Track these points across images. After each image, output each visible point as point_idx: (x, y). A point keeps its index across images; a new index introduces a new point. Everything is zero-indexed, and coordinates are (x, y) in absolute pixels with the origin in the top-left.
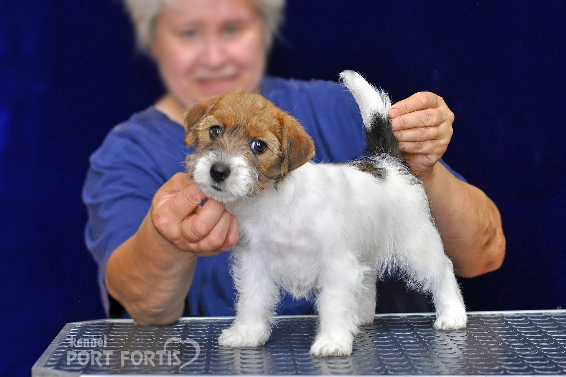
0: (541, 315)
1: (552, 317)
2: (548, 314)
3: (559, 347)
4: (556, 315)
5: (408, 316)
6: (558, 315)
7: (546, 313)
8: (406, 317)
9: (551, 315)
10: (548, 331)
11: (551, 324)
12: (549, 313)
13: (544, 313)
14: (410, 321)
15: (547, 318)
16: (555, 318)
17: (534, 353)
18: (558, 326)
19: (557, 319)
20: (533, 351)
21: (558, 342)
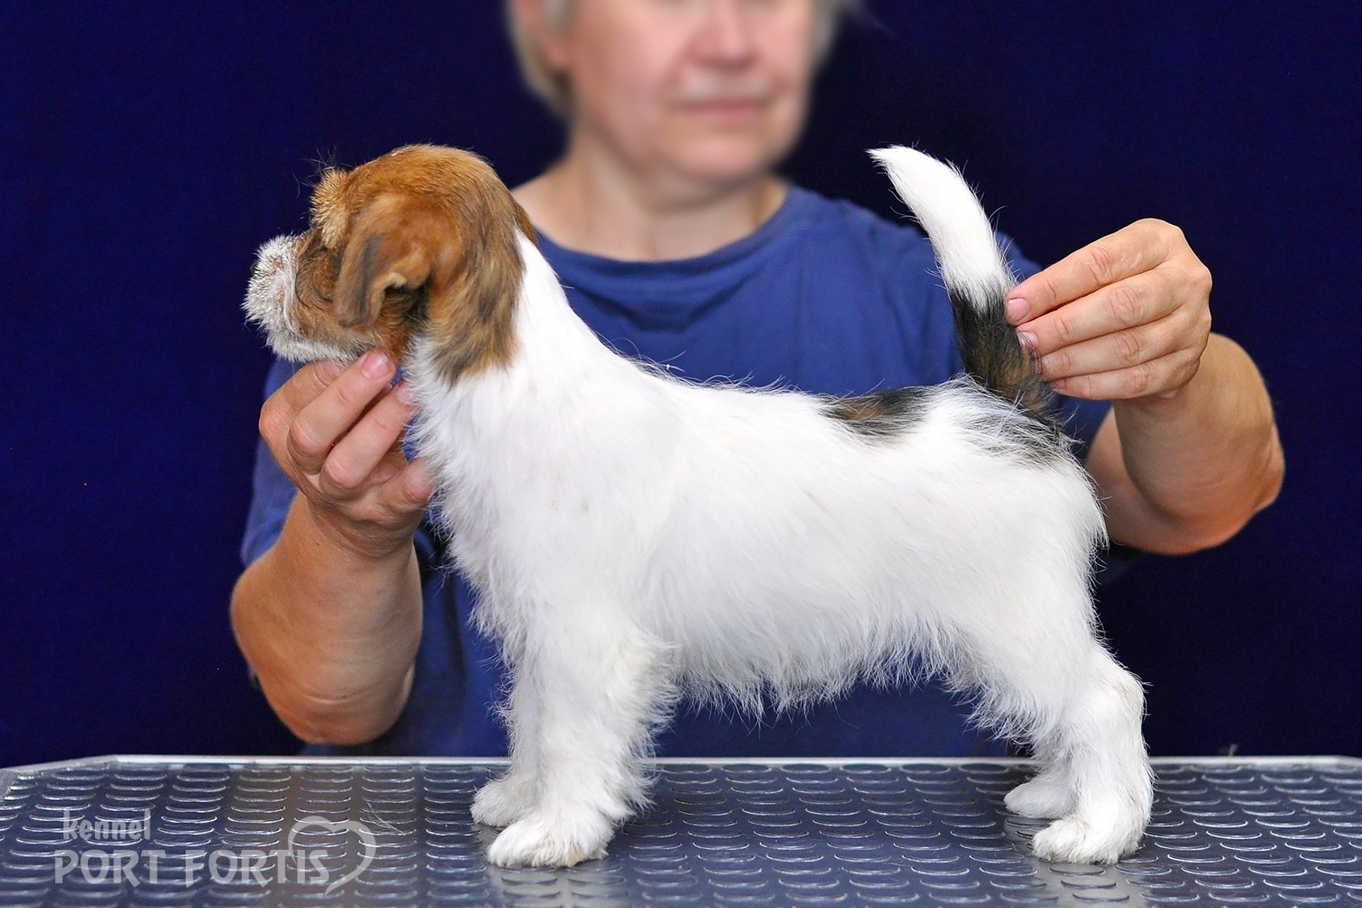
0: (1177, 771)
1: (1204, 777)
2: (1192, 768)
3: (1224, 858)
4: (1212, 772)
5: (846, 767)
6: (1219, 771)
7: (1190, 765)
8: (842, 769)
9: (1200, 770)
10: (1196, 814)
11: (1200, 795)
12: (1195, 765)
13: (1185, 765)
14: (850, 780)
15: (1191, 779)
16: (1210, 780)
17: (1162, 874)
18: (1219, 801)
19: (1217, 781)
20: (1160, 870)
21: (1221, 844)
